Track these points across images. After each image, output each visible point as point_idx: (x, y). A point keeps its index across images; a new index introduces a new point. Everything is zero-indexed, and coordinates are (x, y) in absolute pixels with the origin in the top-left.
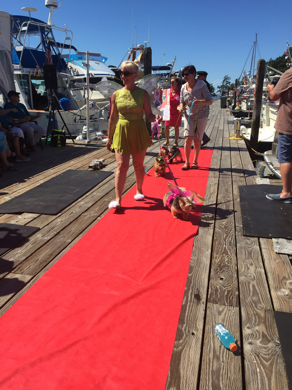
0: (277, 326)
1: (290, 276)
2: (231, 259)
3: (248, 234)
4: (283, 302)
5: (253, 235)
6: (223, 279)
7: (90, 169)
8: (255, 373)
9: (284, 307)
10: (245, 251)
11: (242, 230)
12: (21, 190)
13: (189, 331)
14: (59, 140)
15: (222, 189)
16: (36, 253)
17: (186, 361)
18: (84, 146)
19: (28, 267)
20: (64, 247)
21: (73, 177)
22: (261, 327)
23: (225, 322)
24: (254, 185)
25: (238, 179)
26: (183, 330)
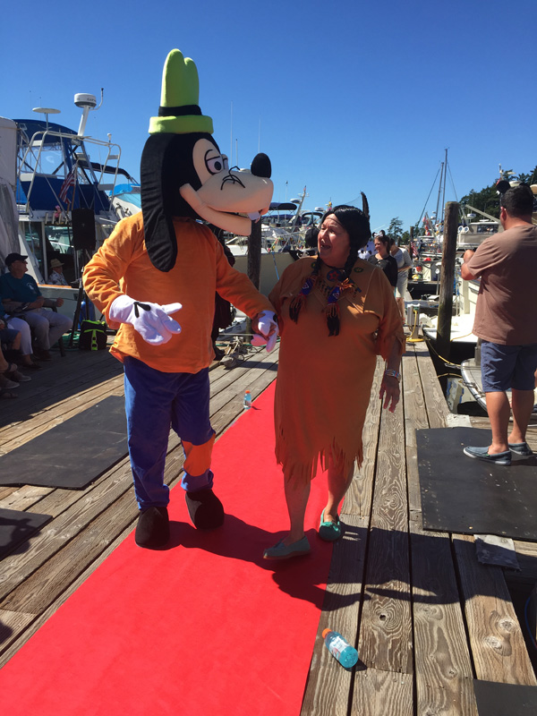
0: (479, 711)
1: (505, 610)
3: (431, 527)
4: (491, 662)
5: (440, 528)
6: (384, 616)
9: (493, 672)
10: (426, 560)
11: (420, 518)
12: (20, 438)
14: (94, 339)
15: (386, 437)
16: (43, 568)
19: (27, 596)
20: (95, 555)
21: (117, 412)
22: (451, 713)
23: (387, 704)
24: (442, 429)
25: (415, 417)
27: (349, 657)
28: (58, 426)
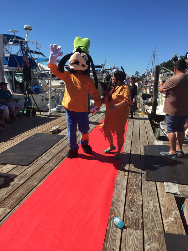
0: (166, 243)
1: (175, 208)
2: (138, 197)
3: (149, 180)
4: (170, 226)
5: (152, 180)
6: (133, 210)
7: (50, 133)
9: (171, 230)
10: (147, 191)
11: (145, 176)
12: (5, 147)
13: (111, 248)
14: (31, 113)
16: (14, 193)
18: (47, 117)
19: (8, 203)
20: (32, 188)
21: (39, 139)
22: (156, 244)
23: (134, 241)
24: (153, 145)
25: (144, 141)
26: (107, 247)
27: (121, 225)
28: (19, 143)
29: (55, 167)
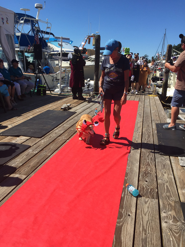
0: (183, 212)
2: (152, 169)
3: (163, 154)
5: (166, 154)
6: (147, 181)
7: (62, 110)
8: (169, 241)
10: (161, 164)
12: (18, 122)
13: (126, 213)
14: (42, 91)
15: (145, 125)
16: (28, 161)
17: (125, 232)
18: (57, 96)
19: (23, 170)
20: (46, 158)
21: (51, 115)
22: (172, 212)
24: (165, 123)
25: (155, 119)
26: (123, 212)
27: (135, 193)
28: (31, 118)
29: (67, 140)
